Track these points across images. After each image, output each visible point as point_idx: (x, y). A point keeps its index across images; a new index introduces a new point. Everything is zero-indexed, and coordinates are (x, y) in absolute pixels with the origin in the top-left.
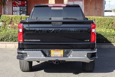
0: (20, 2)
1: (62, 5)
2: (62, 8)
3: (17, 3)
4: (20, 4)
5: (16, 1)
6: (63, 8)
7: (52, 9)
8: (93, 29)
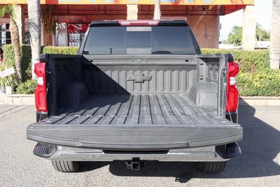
0: (80, 25)
1: (150, 22)
2: (149, 29)
3: (76, 27)
4: (81, 29)
5: (74, 24)
6: (152, 29)
7: (128, 30)
8: (231, 78)
